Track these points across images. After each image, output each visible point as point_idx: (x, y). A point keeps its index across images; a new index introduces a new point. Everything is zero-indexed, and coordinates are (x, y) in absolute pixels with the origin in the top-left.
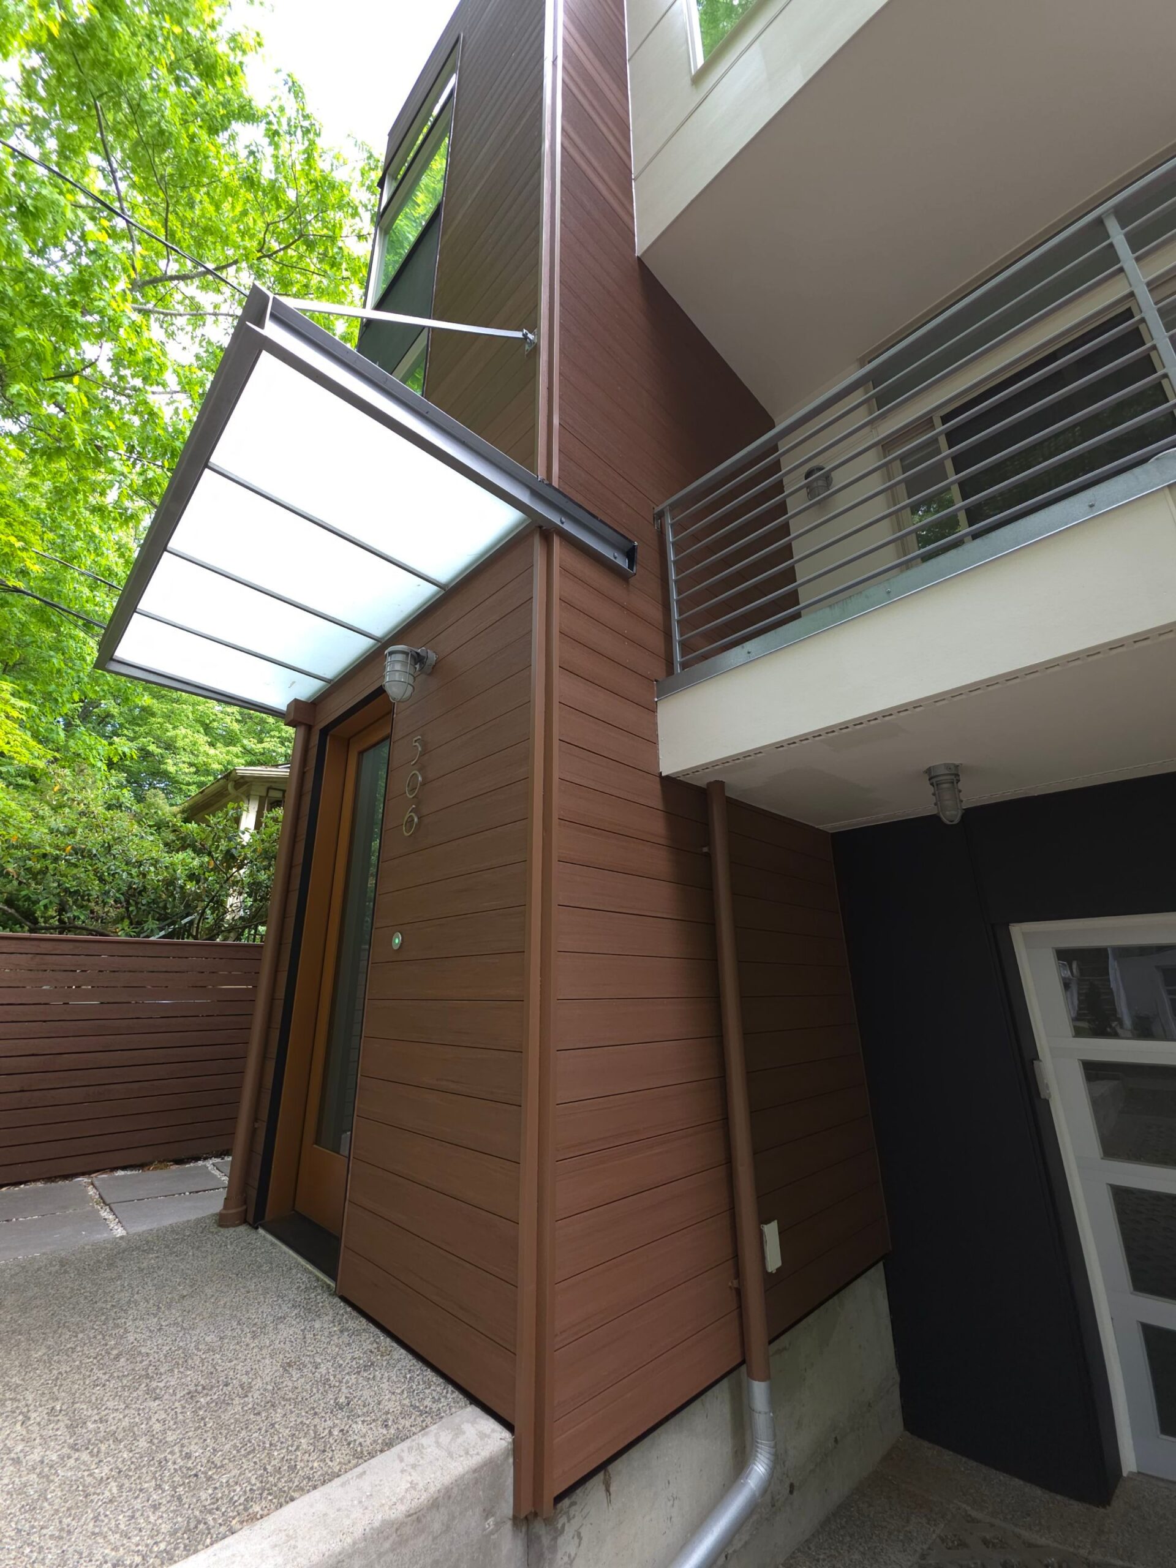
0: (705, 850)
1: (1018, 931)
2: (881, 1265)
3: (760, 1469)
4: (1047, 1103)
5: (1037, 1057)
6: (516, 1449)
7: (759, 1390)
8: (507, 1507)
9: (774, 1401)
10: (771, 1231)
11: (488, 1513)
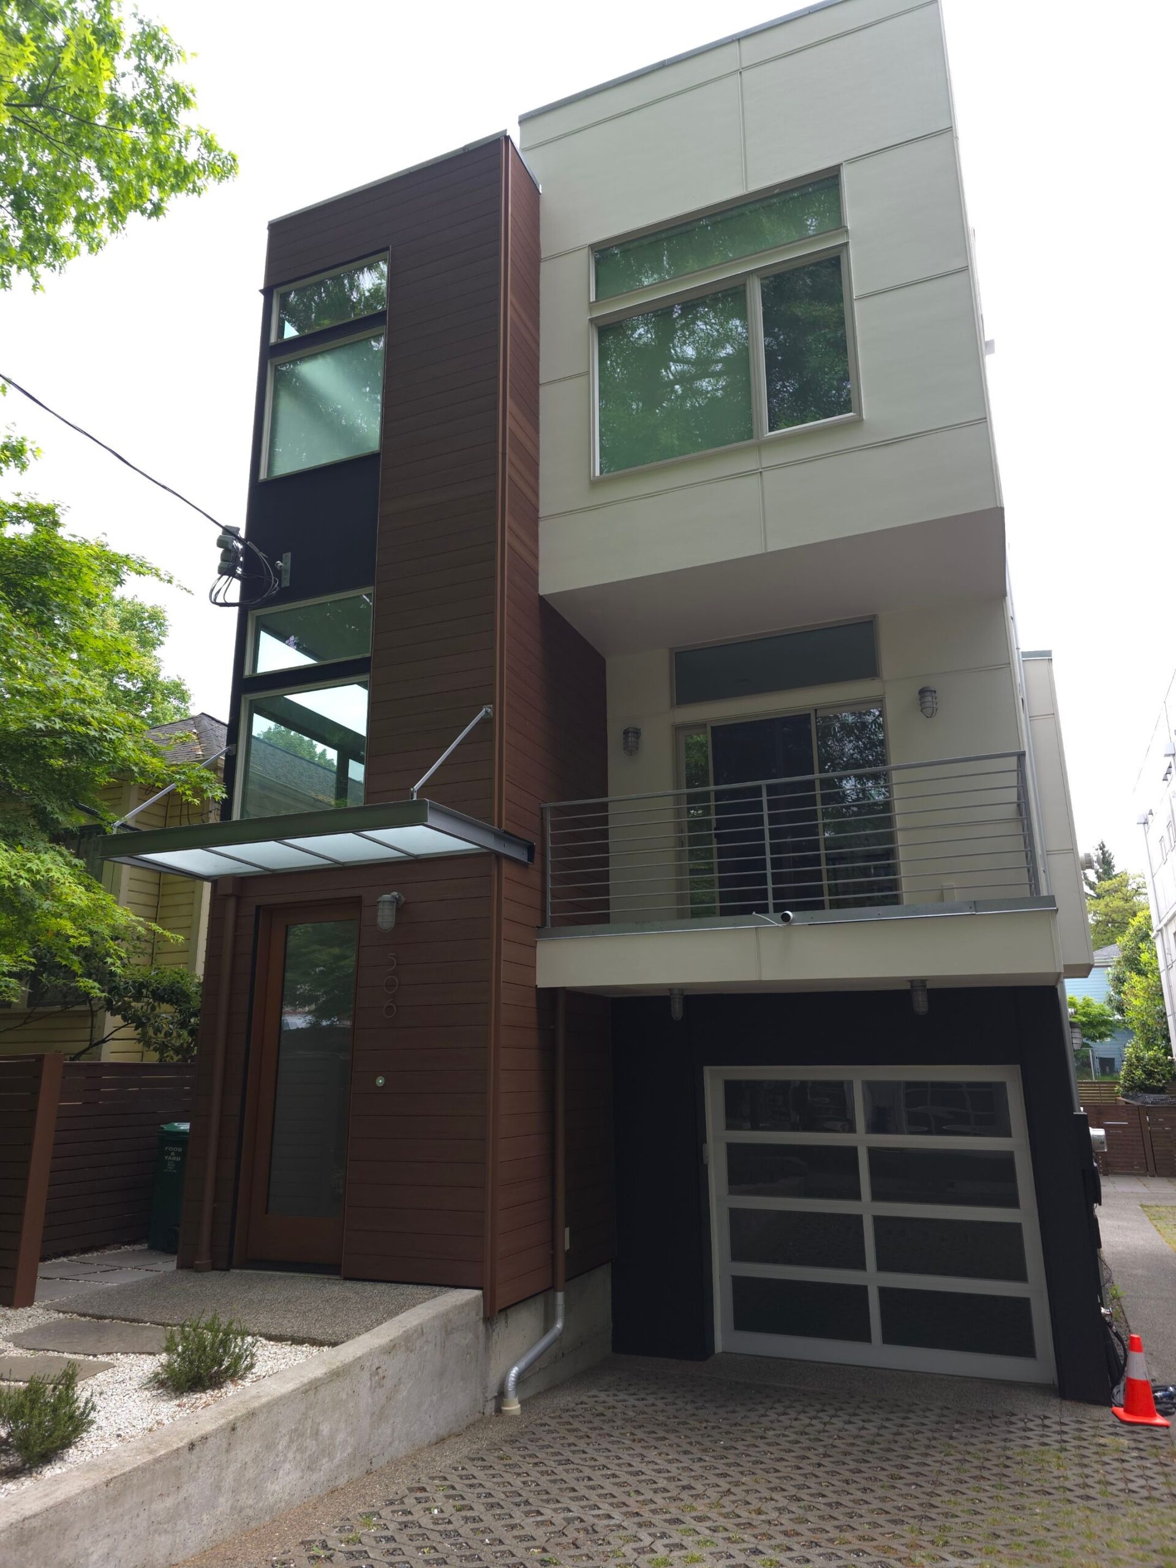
0: (552, 1027)
1: (707, 1070)
2: (610, 1264)
3: (559, 1325)
4: (706, 1166)
5: (705, 1141)
6: (484, 1296)
7: (560, 1296)
8: (481, 1315)
9: (566, 1301)
10: (567, 1230)
11: (477, 1315)
